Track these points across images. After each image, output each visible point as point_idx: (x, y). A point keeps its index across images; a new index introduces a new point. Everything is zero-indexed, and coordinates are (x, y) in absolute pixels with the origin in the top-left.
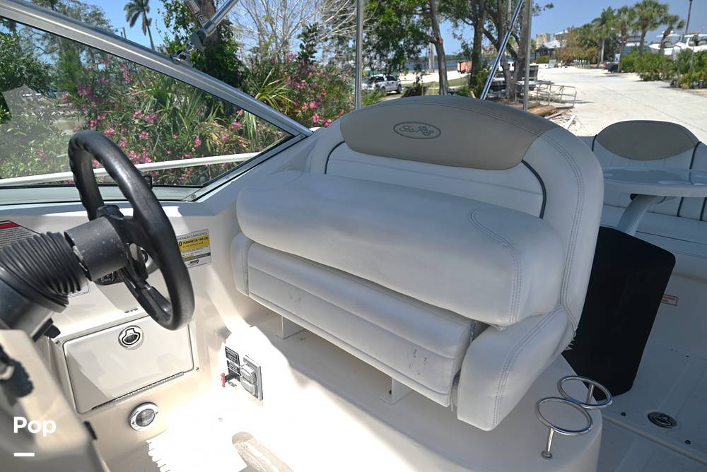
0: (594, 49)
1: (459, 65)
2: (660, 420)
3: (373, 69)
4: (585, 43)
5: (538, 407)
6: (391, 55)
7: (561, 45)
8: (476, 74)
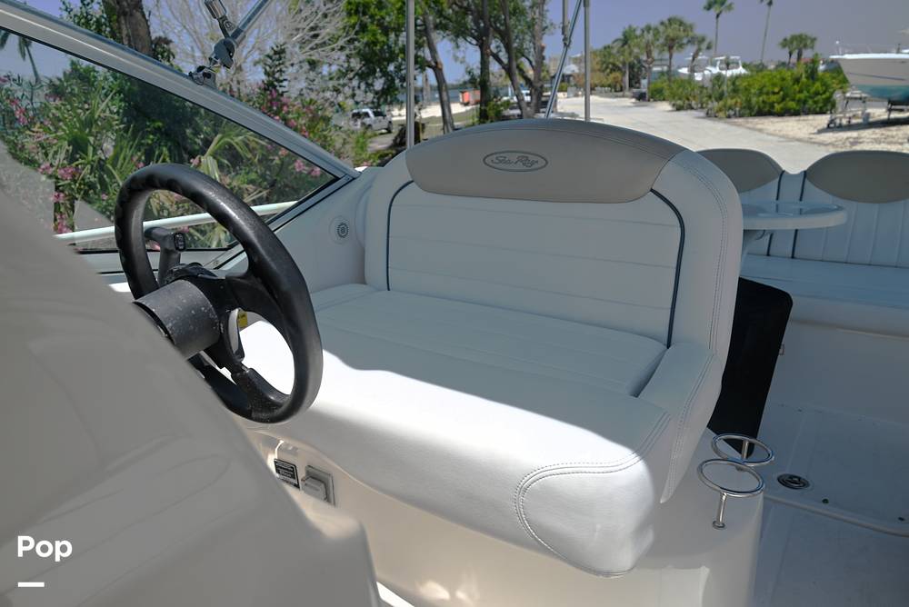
0: (617, 74)
1: (461, 96)
2: (790, 482)
3: (357, 103)
4: (607, 68)
5: (700, 469)
6: (379, 84)
7: (579, 69)
8: (486, 105)
